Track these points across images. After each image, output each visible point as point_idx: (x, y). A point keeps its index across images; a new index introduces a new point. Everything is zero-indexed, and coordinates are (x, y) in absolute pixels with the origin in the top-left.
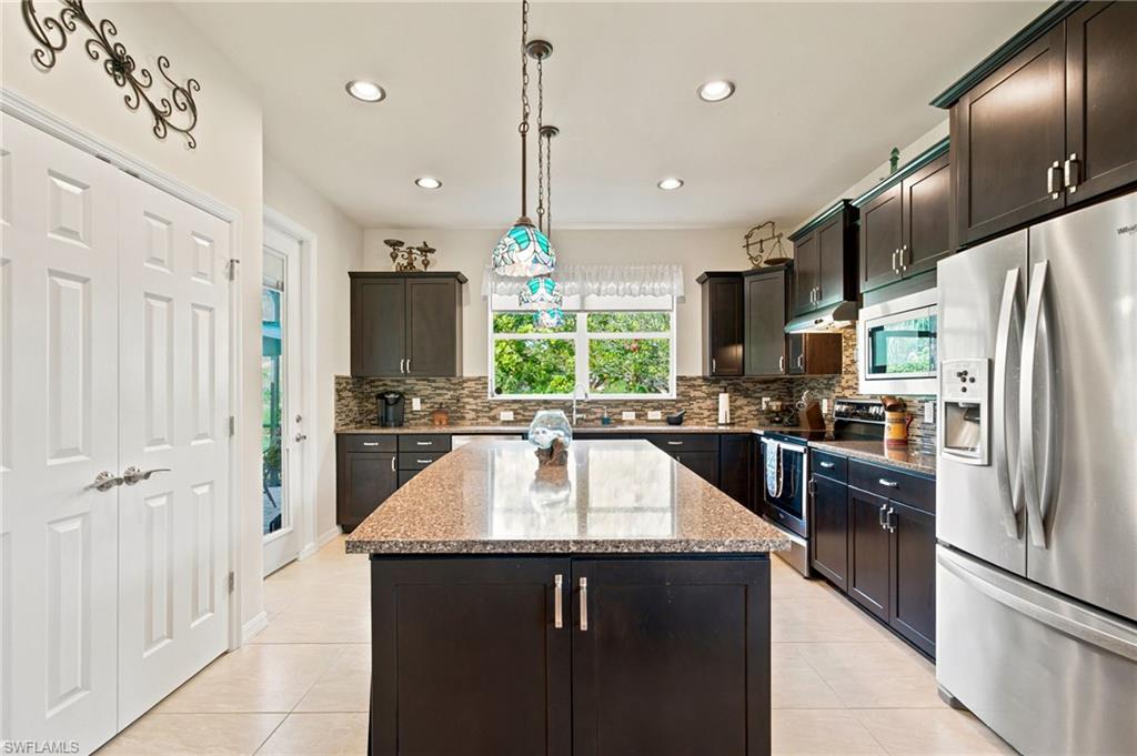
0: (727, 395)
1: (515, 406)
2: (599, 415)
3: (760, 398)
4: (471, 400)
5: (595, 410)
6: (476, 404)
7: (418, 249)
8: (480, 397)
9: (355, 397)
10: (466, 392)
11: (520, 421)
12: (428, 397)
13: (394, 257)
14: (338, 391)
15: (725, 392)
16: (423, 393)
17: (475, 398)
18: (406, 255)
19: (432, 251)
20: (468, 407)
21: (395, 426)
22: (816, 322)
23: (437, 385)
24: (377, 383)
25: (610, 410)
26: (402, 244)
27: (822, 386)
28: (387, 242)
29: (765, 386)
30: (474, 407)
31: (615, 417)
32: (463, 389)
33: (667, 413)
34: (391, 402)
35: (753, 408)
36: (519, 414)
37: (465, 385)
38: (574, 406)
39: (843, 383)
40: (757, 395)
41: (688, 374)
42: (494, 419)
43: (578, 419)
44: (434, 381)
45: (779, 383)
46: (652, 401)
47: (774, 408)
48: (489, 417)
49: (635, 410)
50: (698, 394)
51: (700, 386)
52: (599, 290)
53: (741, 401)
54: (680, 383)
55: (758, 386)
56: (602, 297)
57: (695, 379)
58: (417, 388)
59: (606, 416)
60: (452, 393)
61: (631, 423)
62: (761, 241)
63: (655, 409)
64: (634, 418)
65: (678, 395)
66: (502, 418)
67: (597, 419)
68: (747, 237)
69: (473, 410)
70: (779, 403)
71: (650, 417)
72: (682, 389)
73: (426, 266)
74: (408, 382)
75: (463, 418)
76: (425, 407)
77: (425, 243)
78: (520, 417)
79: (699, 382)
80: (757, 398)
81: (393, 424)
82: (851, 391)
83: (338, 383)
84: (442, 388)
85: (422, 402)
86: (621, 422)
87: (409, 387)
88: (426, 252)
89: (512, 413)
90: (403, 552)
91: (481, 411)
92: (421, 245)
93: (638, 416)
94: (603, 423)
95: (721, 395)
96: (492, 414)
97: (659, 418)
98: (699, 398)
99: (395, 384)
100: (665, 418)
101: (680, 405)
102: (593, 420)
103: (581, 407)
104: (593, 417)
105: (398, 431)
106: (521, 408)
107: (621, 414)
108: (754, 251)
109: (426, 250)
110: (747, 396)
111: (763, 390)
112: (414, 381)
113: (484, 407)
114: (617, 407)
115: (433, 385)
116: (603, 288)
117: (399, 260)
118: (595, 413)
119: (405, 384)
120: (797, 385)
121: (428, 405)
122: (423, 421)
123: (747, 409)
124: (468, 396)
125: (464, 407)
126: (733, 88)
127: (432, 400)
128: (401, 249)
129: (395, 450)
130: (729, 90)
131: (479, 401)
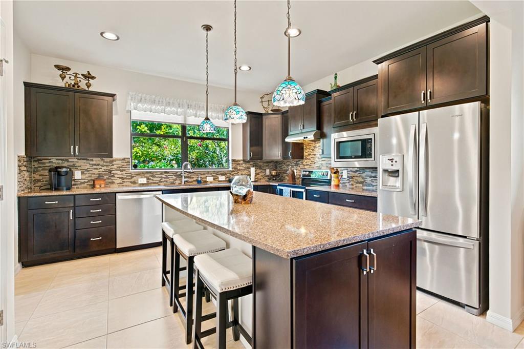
0: (254, 168)
1: (148, 175)
2: (195, 179)
3: (266, 170)
4: (119, 172)
5: (193, 176)
6: (122, 174)
7: (82, 75)
8: (125, 170)
9: (28, 171)
10: (115, 167)
11: (151, 183)
12: (87, 170)
13: (63, 78)
14: (19, 166)
15: (253, 167)
16: (83, 167)
17: (121, 171)
18: (73, 78)
19: (93, 78)
20: (116, 176)
21: (67, 189)
22: (304, 138)
23: (94, 162)
24: (44, 161)
25: (201, 176)
26: (69, 69)
27: (293, 164)
28: (57, 66)
29: (267, 164)
30: (121, 176)
31: (203, 180)
32: (113, 165)
33: (227, 177)
34: (63, 174)
35: (263, 174)
36: (150, 179)
37: (114, 163)
38: (183, 175)
39: (304, 163)
40: (264, 168)
41: (237, 159)
42: (134, 183)
43: (185, 181)
44: (92, 160)
45: (273, 163)
46: (221, 172)
47: (273, 174)
48: (131, 182)
49: (213, 176)
50: (241, 168)
51: (242, 164)
52: (196, 114)
53: (259, 171)
54: (233, 162)
55: (265, 164)
56: (197, 118)
57: (239, 161)
58: (77, 164)
59: (199, 179)
60: (105, 168)
61: (211, 183)
62: (269, 101)
63: (222, 175)
64: (212, 180)
65: (232, 168)
66: (139, 182)
67: (194, 181)
68: (262, 98)
69: (120, 178)
70: (275, 172)
71: (220, 180)
72: (234, 165)
73: (88, 87)
74: (70, 160)
75: (113, 183)
76: (84, 177)
77: (88, 72)
78: (150, 181)
79: (242, 162)
80: (264, 170)
81: (65, 188)
82: (308, 166)
83: (19, 161)
84: (98, 165)
85: (82, 173)
86: (206, 182)
87: (72, 164)
88: (89, 78)
89: (145, 179)
90: (313, 252)
91: (125, 178)
92: (86, 73)
93: (214, 179)
94: (198, 183)
95: (252, 168)
96: (133, 180)
97: (224, 179)
98: (242, 170)
99: (60, 162)
100: (227, 179)
101: (233, 173)
102: (192, 182)
103: (186, 175)
104: (192, 180)
105: (68, 193)
106: (151, 176)
107: (206, 178)
108: (266, 104)
109: (88, 77)
110: (260, 169)
111: (267, 166)
112: (76, 160)
113: (127, 176)
114: (204, 174)
115: (91, 162)
116: (198, 113)
117: (67, 79)
118: (193, 178)
119: (68, 162)
120: (279, 164)
121: (87, 175)
122: (83, 185)
123: (261, 174)
124: (116, 170)
125: (113, 176)
126: (300, 33)
127: (90, 172)
128: (68, 73)
129: (72, 205)
130: (298, 33)
131: (124, 172)
